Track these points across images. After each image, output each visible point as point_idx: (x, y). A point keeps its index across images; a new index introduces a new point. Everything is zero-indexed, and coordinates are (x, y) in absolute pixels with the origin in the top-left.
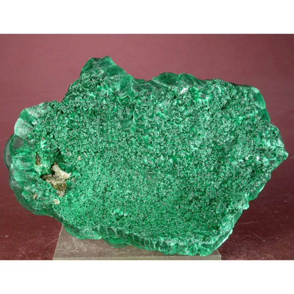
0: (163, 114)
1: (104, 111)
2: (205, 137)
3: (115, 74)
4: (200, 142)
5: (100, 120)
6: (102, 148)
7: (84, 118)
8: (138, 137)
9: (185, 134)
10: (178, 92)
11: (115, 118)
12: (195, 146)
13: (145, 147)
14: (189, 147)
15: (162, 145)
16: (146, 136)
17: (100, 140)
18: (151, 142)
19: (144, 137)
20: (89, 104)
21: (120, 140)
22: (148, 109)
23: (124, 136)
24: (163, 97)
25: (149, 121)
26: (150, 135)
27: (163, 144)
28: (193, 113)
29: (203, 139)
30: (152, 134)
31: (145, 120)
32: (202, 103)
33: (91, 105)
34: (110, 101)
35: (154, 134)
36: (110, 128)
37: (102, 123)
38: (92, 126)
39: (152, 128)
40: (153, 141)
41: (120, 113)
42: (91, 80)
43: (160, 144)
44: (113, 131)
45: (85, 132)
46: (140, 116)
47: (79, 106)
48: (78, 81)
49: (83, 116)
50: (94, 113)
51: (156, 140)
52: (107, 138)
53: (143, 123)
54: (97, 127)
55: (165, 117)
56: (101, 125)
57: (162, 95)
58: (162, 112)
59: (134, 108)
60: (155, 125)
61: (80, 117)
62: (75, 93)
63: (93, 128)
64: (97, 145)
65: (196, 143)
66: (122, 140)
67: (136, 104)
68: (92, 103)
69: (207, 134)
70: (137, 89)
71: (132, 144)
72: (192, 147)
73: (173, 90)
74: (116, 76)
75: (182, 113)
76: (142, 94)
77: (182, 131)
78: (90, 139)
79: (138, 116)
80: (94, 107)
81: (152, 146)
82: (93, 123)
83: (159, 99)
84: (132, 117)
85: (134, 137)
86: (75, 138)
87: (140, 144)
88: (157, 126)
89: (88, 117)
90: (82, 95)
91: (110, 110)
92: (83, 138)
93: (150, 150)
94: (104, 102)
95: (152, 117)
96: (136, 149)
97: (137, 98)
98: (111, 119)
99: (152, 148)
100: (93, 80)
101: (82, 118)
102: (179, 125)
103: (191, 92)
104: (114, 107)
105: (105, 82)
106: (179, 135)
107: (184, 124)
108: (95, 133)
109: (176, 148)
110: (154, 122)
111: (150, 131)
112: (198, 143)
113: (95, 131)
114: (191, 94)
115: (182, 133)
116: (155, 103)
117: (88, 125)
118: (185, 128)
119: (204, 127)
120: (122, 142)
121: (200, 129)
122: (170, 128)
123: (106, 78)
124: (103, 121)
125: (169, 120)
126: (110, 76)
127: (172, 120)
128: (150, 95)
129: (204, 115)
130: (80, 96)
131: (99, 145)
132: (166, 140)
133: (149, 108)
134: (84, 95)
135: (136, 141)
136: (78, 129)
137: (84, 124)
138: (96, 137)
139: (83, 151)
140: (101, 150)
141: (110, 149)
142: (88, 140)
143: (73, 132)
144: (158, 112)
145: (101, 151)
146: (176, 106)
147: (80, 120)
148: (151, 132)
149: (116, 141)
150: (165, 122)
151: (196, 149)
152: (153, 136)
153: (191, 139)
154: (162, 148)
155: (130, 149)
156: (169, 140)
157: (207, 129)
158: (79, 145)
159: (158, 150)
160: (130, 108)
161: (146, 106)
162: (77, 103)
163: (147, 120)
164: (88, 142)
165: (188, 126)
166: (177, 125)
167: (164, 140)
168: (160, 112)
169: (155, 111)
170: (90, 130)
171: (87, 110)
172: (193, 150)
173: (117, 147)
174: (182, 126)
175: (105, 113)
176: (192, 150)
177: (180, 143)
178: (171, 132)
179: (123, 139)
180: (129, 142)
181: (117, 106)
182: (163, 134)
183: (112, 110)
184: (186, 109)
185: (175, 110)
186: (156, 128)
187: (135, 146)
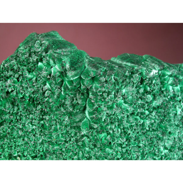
0: (127, 105)
1: (46, 99)
2: (176, 136)
3: (63, 48)
4: (171, 143)
5: (42, 111)
6: (43, 151)
7: (19, 109)
8: (92, 135)
9: (152, 133)
10: (147, 74)
11: (62, 109)
12: (166, 148)
13: (101, 150)
14: (159, 149)
15: (124, 148)
16: (103, 135)
17: (41, 141)
18: (110, 143)
19: (100, 135)
20: (27, 88)
21: (68, 140)
22: (108, 96)
23: (73, 135)
24: (128, 80)
25: (107, 113)
26: (108, 134)
27: (124, 146)
28: (162, 104)
29: (175, 138)
30: (111, 132)
31: (102, 111)
32: (174, 91)
33: (29, 90)
34: (56, 84)
35: (113, 131)
36: (54, 122)
37: (43, 116)
38: (29, 121)
39: (112, 123)
40: (113, 141)
41: (68, 102)
42: (30, 55)
43: (121, 145)
44: (58, 126)
45: (20, 129)
46: (96, 106)
47: (12, 91)
48: (12, 57)
49: (18, 105)
50: (33, 101)
51: (116, 141)
52: (50, 138)
53: (100, 116)
54: (37, 121)
55: (129, 109)
56: (42, 119)
57: (127, 76)
58: (125, 102)
59: (88, 94)
60: (115, 119)
61: (13, 107)
62: (8, 72)
63: (31, 123)
64: (36, 147)
65: (166, 144)
66: (70, 140)
67: (91, 87)
68: (30, 87)
69: (179, 132)
70: (94, 66)
71: (84, 145)
72: (162, 149)
73: (140, 71)
74: (64, 50)
75: (149, 103)
76: (101, 73)
77: (148, 129)
78: (26, 139)
79: (94, 105)
80: (33, 93)
81: (111, 148)
82: (31, 116)
83: (123, 82)
84: (85, 108)
85: (87, 136)
86: (6, 136)
87: (95, 146)
88: (118, 122)
89: (25, 108)
90: (16, 76)
91: (55, 97)
92: (16, 137)
93: (109, 154)
94: (48, 86)
95: (111, 108)
96: (89, 152)
97: (93, 79)
98: (56, 110)
99: (111, 151)
100: (33, 56)
101: (16, 108)
102: (145, 120)
103: (161, 76)
104: (60, 94)
105: (49, 58)
106: (144, 134)
107: (151, 119)
108: (33, 130)
109: (141, 151)
110: (114, 115)
111: (109, 127)
112: (169, 144)
113: (34, 127)
114: (160, 79)
115: (149, 131)
116: (117, 87)
117: (24, 118)
118: (152, 124)
119: (175, 124)
120: (71, 142)
121: (171, 125)
122: (133, 124)
123: (50, 52)
124: (45, 114)
125: (133, 114)
126: (56, 50)
127: (136, 112)
128: (111, 75)
129: (175, 107)
130: (14, 77)
131: (39, 147)
132: (128, 140)
133: (109, 93)
134: (19, 76)
135: (90, 141)
136: (10, 123)
137: (18, 118)
138: (34, 136)
139: (16, 155)
140: (42, 153)
141: (54, 153)
142: (23, 140)
143: (3, 128)
144: (120, 101)
145: (42, 156)
146: (143, 94)
147: (14, 110)
148: (110, 129)
149: (62, 141)
150: (128, 116)
151: (166, 151)
152: (112, 135)
153: (160, 139)
154: (124, 150)
155: (81, 152)
156: (132, 141)
157: (178, 126)
158: (11, 147)
159: (119, 153)
160: (83, 94)
161: (105, 92)
162: (10, 86)
163: (105, 112)
164: (23, 143)
165: (155, 122)
166: (142, 121)
167: (127, 140)
168: (123, 101)
169: (117, 99)
170: (26, 126)
171: (23, 98)
172: (163, 154)
173: (64, 149)
174: (148, 122)
175: (48, 101)
176: (162, 152)
177: (147, 144)
178: (135, 130)
179: (72, 139)
180: (80, 143)
181: (64, 91)
182: (125, 132)
183: (58, 97)
184: (154, 98)
185: (141, 99)
186: (117, 124)
187: (87, 149)
